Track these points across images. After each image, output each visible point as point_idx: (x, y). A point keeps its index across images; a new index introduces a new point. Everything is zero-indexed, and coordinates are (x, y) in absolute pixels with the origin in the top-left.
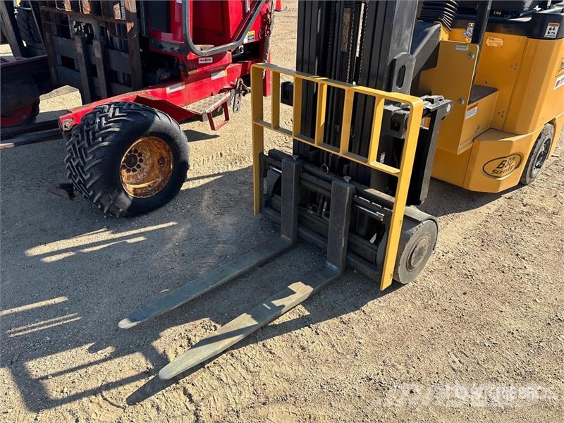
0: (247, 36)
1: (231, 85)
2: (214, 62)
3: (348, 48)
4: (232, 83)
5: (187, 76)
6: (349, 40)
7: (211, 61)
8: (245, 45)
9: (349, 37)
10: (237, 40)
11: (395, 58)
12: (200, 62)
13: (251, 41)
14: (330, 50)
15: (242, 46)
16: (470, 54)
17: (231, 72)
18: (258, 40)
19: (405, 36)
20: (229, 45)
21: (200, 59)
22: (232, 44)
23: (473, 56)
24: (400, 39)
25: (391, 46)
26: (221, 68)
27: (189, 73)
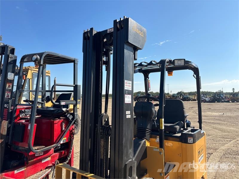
0: (62, 140)
1: (53, 164)
2: (44, 154)
3: (104, 157)
4: (53, 163)
5: (28, 163)
6: (104, 154)
7: (43, 154)
8: (61, 144)
9: (104, 152)
10: (57, 143)
11: (126, 163)
12: (36, 155)
13: (64, 142)
14: (95, 158)
15: (60, 145)
16: (160, 153)
17: (53, 158)
18: (68, 141)
19: (129, 152)
20: (53, 146)
21: (36, 154)
22: (54, 145)
23: (162, 154)
24: (127, 155)
25: (123, 158)
26: (48, 156)
27: (29, 162)
